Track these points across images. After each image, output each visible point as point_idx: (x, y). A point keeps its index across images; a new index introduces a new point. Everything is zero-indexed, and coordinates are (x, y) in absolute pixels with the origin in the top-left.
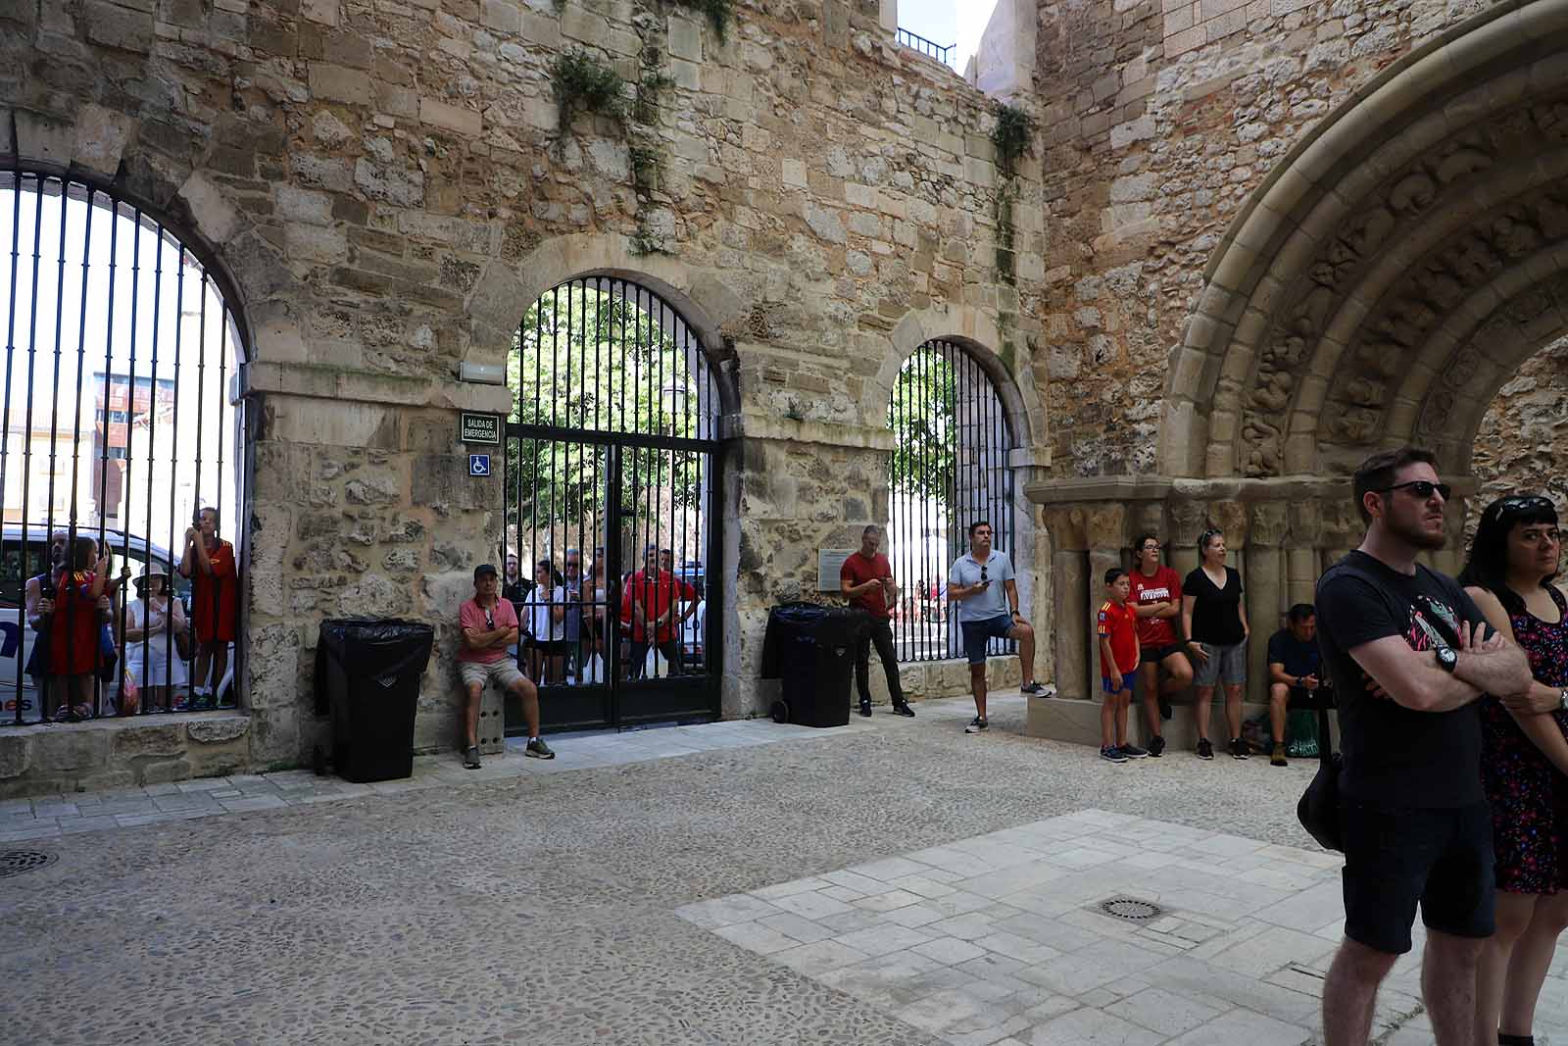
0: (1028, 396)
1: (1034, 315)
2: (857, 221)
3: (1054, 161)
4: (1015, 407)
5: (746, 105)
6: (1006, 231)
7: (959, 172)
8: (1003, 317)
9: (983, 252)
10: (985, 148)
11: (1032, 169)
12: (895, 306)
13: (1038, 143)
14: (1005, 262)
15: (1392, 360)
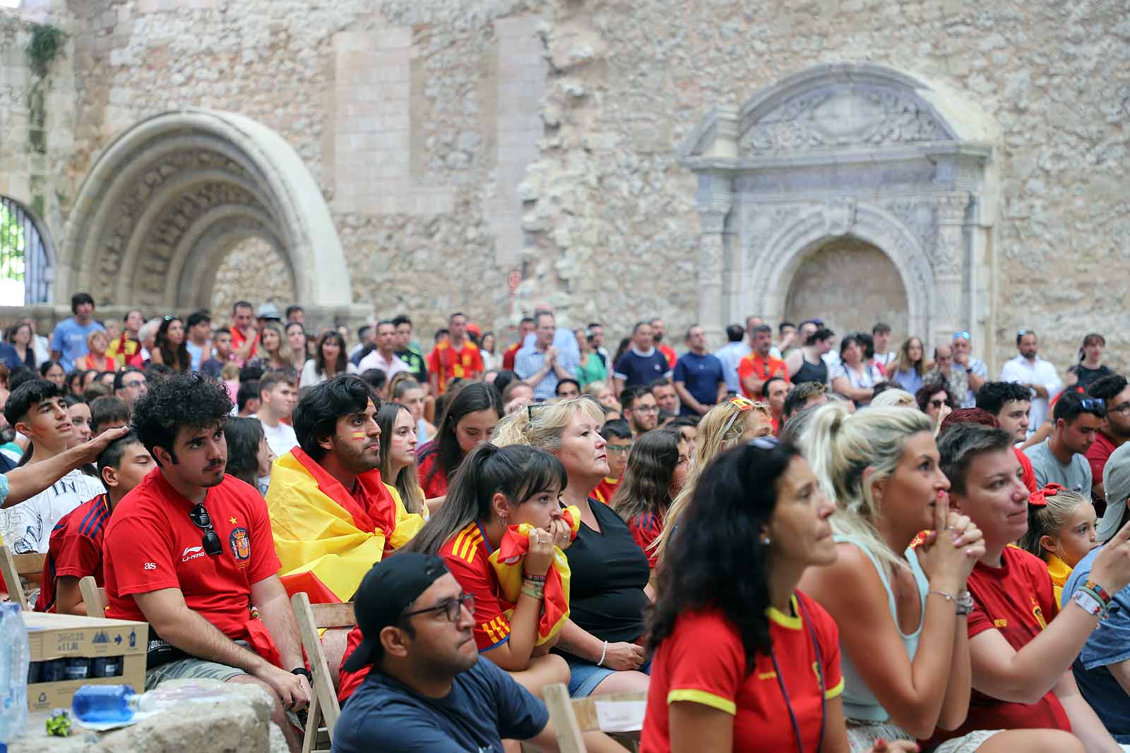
0: (56, 229)
1: (63, 173)
3: (79, 65)
4: (47, 238)
6: (38, 114)
8: (34, 178)
9: (17, 132)
10: (21, 57)
11: (63, 69)
13: (69, 48)
14: (37, 138)
15: (164, 250)
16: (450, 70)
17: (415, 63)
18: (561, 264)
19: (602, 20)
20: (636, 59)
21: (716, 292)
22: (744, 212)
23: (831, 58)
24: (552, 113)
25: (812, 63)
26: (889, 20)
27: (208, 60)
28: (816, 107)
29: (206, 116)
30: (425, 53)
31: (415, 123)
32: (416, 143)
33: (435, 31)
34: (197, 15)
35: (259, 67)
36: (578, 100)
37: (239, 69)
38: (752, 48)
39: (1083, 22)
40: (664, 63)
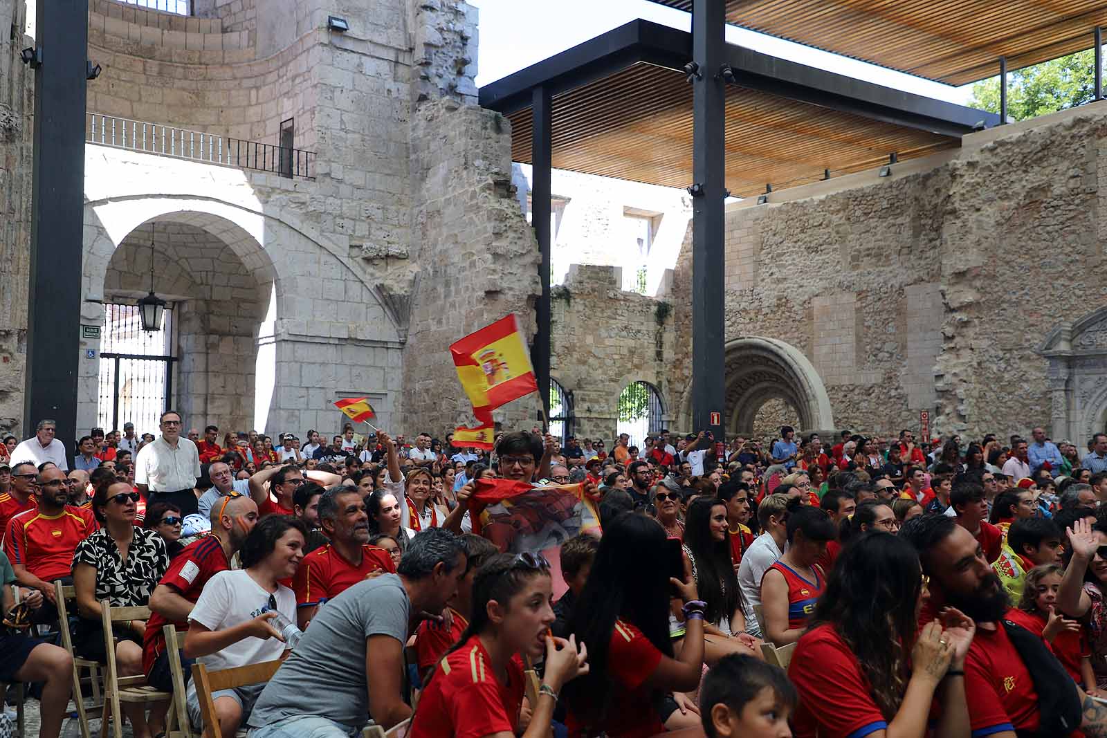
0: (667, 398)
1: (670, 370)
2: (608, 350)
3: (677, 319)
4: (662, 400)
5: (576, 323)
6: (660, 344)
7: (643, 328)
8: (658, 373)
9: (651, 352)
10: (653, 317)
11: (670, 321)
12: (620, 374)
13: (673, 312)
14: (659, 354)
15: (731, 405)
16: (879, 312)
17: (858, 310)
18: (961, 408)
19: (978, 283)
20: (999, 302)
21: (1063, 422)
22: (1077, 378)
24: (949, 331)
27: (743, 314)
29: (758, 340)
30: (864, 305)
31: (859, 339)
32: (859, 348)
33: (869, 294)
34: (738, 293)
35: (771, 316)
36: (965, 324)
37: (761, 317)
38: (1074, 293)
40: (1018, 303)
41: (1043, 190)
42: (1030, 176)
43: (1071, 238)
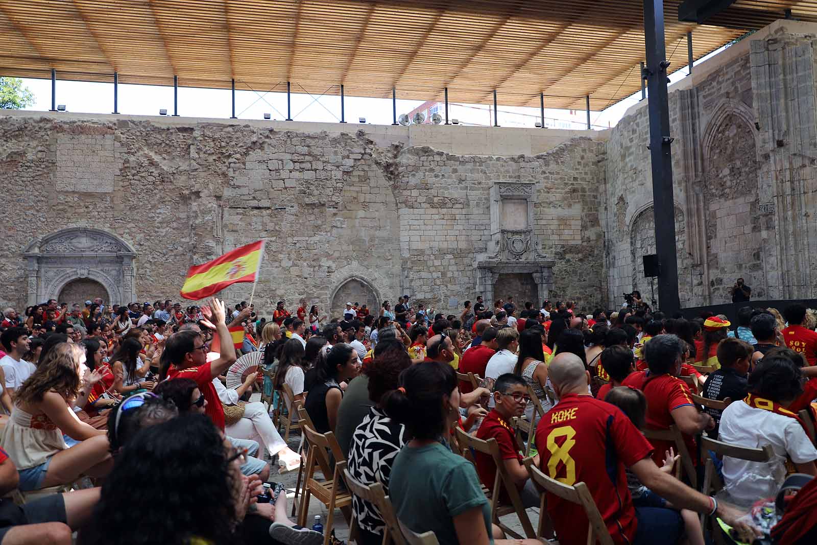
21: (35, 295)
22: (43, 270)
23: (72, 226)
25: (65, 227)
26: (94, 216)
28: (72, 239)
38: (40, 220)
39: (160, 223)
41: (20, 155)
42: (9, 144)
43: (38, 187)
